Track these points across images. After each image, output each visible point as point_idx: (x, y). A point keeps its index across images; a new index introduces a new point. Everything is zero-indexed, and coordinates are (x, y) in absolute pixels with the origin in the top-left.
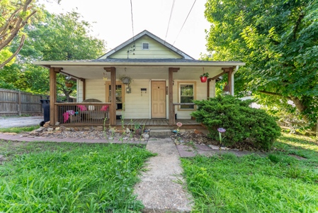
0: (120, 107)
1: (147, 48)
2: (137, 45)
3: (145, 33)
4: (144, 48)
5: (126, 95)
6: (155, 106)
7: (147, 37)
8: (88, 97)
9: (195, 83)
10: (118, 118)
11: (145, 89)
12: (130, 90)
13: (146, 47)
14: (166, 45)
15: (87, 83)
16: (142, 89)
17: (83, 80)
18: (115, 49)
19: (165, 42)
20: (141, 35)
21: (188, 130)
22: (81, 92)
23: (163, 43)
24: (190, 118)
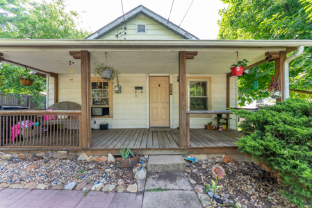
0: (106, 112)
1: (144, 31)
2: (129, 27)
3: (140, 9)
4: (139, 30)
5: (115, 96)
6: (155, 110)
7: (143, 16)
8: (61, 99)
9: (210, 78)
10: (104, 127)
11: (141, 88)
12: (120, 88)
13: (141, 29)
14: (170, 26)
15: (61, 80)
16: (137, 88)
17: (55, 76)
18: (98, 32)
19: (169, 22)
20: (135, 12)
21: (212, 156)
22: (52, 91)
23: (165, 23)
24: (203, 127)
